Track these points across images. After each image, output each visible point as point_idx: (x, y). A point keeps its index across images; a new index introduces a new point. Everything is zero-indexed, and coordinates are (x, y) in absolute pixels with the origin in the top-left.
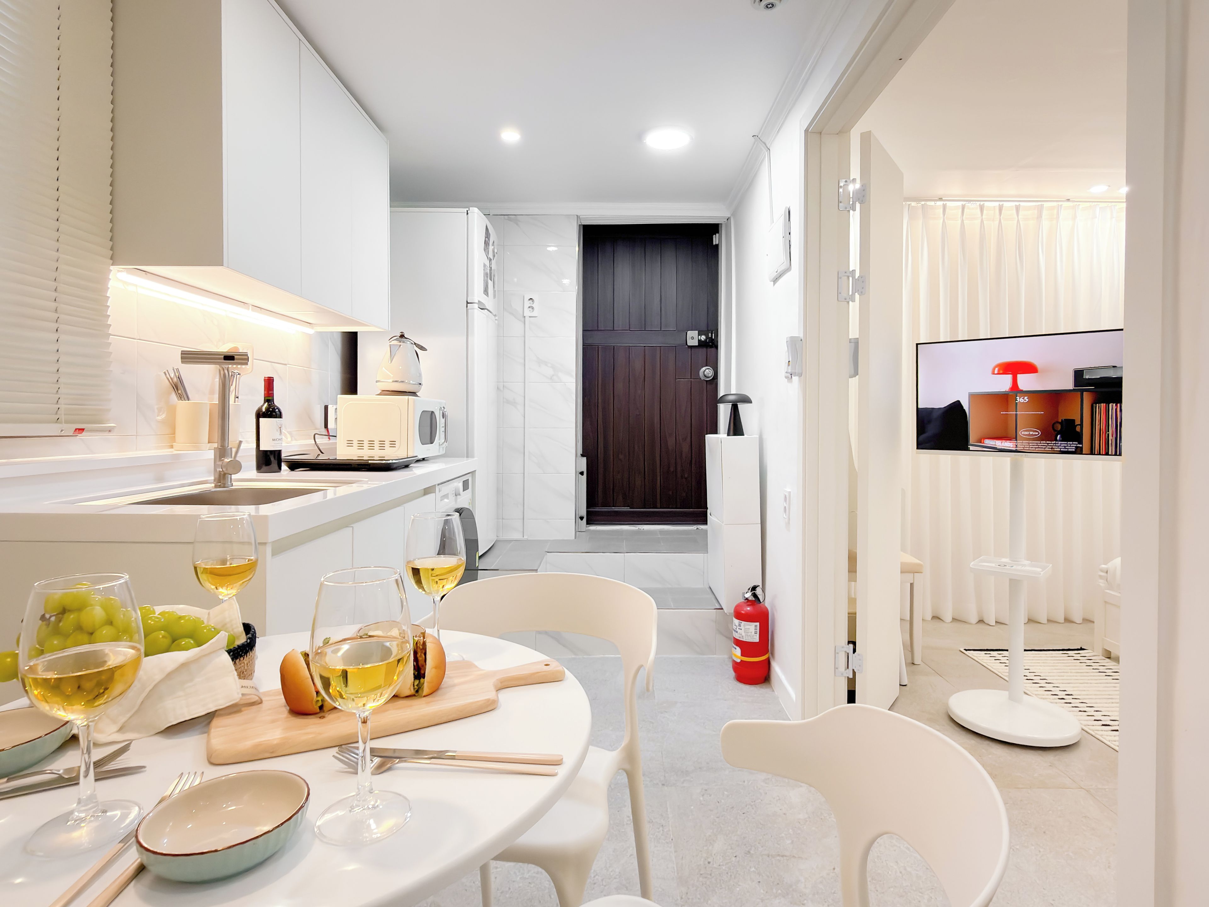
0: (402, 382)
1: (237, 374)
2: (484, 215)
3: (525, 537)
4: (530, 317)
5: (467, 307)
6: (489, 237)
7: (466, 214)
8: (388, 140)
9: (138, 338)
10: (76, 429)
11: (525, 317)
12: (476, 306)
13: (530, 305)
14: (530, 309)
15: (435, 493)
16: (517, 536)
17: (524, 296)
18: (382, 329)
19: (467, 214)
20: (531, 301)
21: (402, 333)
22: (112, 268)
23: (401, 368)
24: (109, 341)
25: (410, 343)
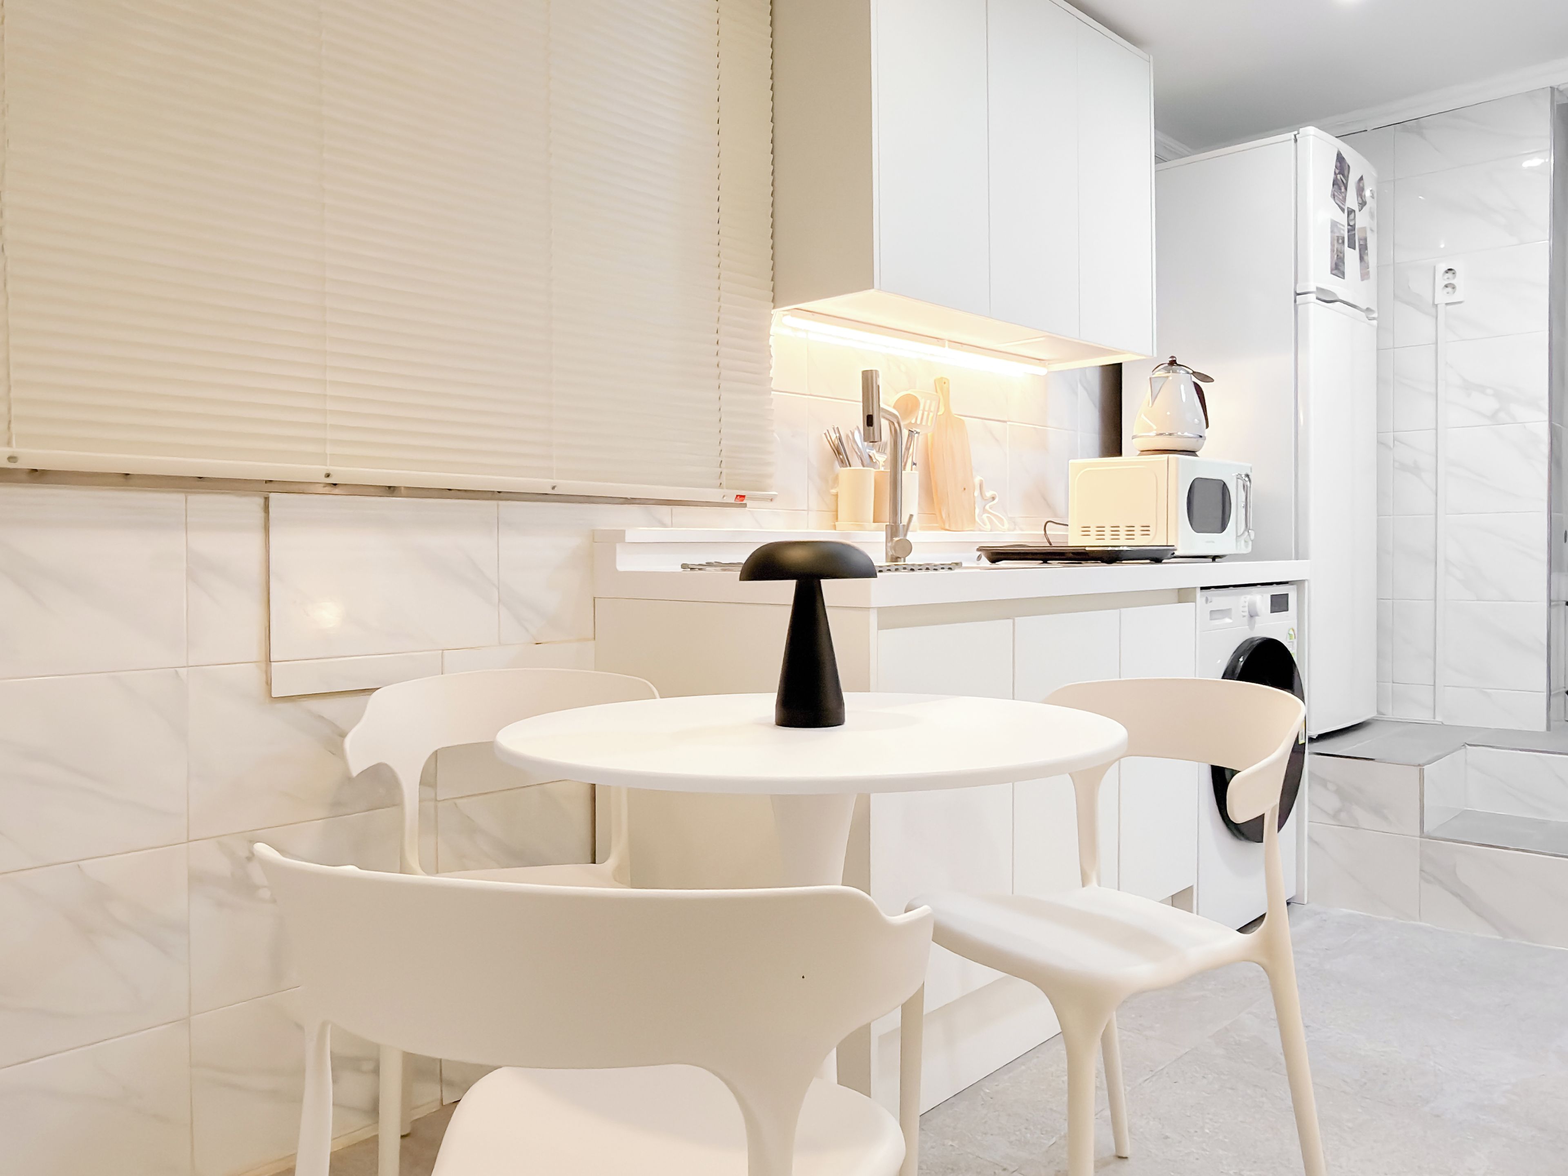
0: (1170, 434)
1: (915, 432)
2: (1336, 137)
3: (1439, 719)
4: (1447, 304)
5: (1295, 301)
6: (1346, 173)
7: (1293, 141)
8: (1151, 56)
9: (809, 393)
10: (737, 496)
11: (1437, 305)
12: (1312, 297)
13: (1446, 283)
14: (1449, 289)
15: (1195, 601)
16: (1424, 716)
17: (1435, 267)
18: (1142, 355)
19: (1296, 140)
20: (1450, 274)
21: (1172, 357)
22: (773, 312)
23: (1168, 413)
24: (772, 396)
25: (1184, 372)
